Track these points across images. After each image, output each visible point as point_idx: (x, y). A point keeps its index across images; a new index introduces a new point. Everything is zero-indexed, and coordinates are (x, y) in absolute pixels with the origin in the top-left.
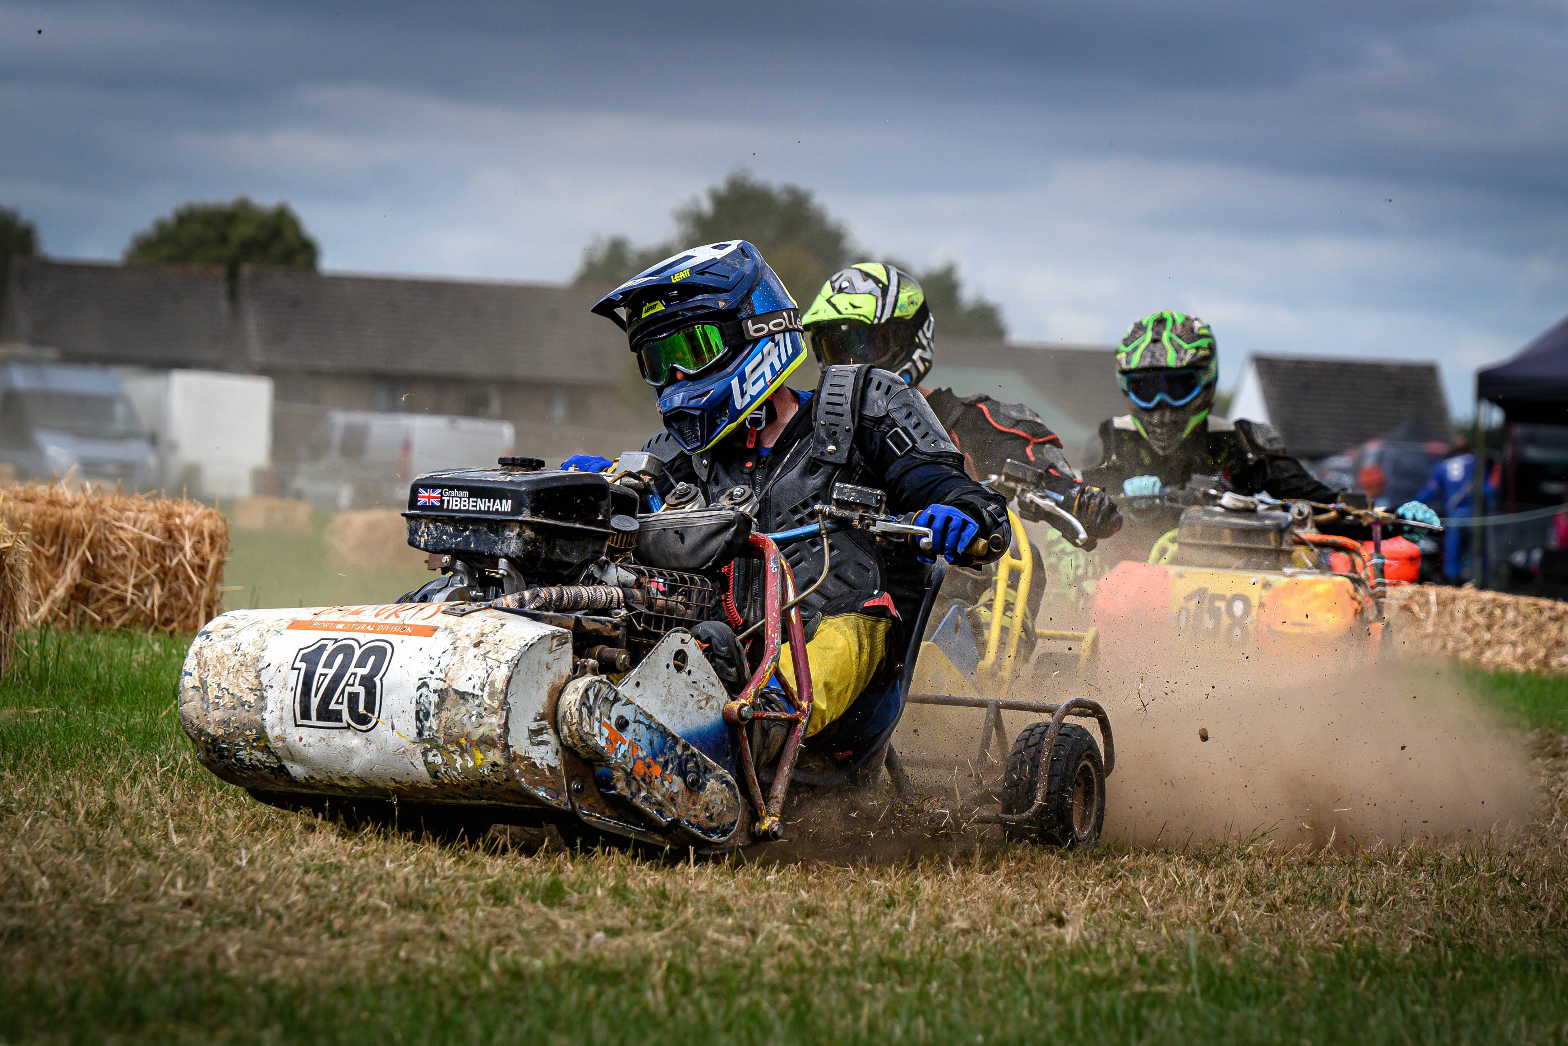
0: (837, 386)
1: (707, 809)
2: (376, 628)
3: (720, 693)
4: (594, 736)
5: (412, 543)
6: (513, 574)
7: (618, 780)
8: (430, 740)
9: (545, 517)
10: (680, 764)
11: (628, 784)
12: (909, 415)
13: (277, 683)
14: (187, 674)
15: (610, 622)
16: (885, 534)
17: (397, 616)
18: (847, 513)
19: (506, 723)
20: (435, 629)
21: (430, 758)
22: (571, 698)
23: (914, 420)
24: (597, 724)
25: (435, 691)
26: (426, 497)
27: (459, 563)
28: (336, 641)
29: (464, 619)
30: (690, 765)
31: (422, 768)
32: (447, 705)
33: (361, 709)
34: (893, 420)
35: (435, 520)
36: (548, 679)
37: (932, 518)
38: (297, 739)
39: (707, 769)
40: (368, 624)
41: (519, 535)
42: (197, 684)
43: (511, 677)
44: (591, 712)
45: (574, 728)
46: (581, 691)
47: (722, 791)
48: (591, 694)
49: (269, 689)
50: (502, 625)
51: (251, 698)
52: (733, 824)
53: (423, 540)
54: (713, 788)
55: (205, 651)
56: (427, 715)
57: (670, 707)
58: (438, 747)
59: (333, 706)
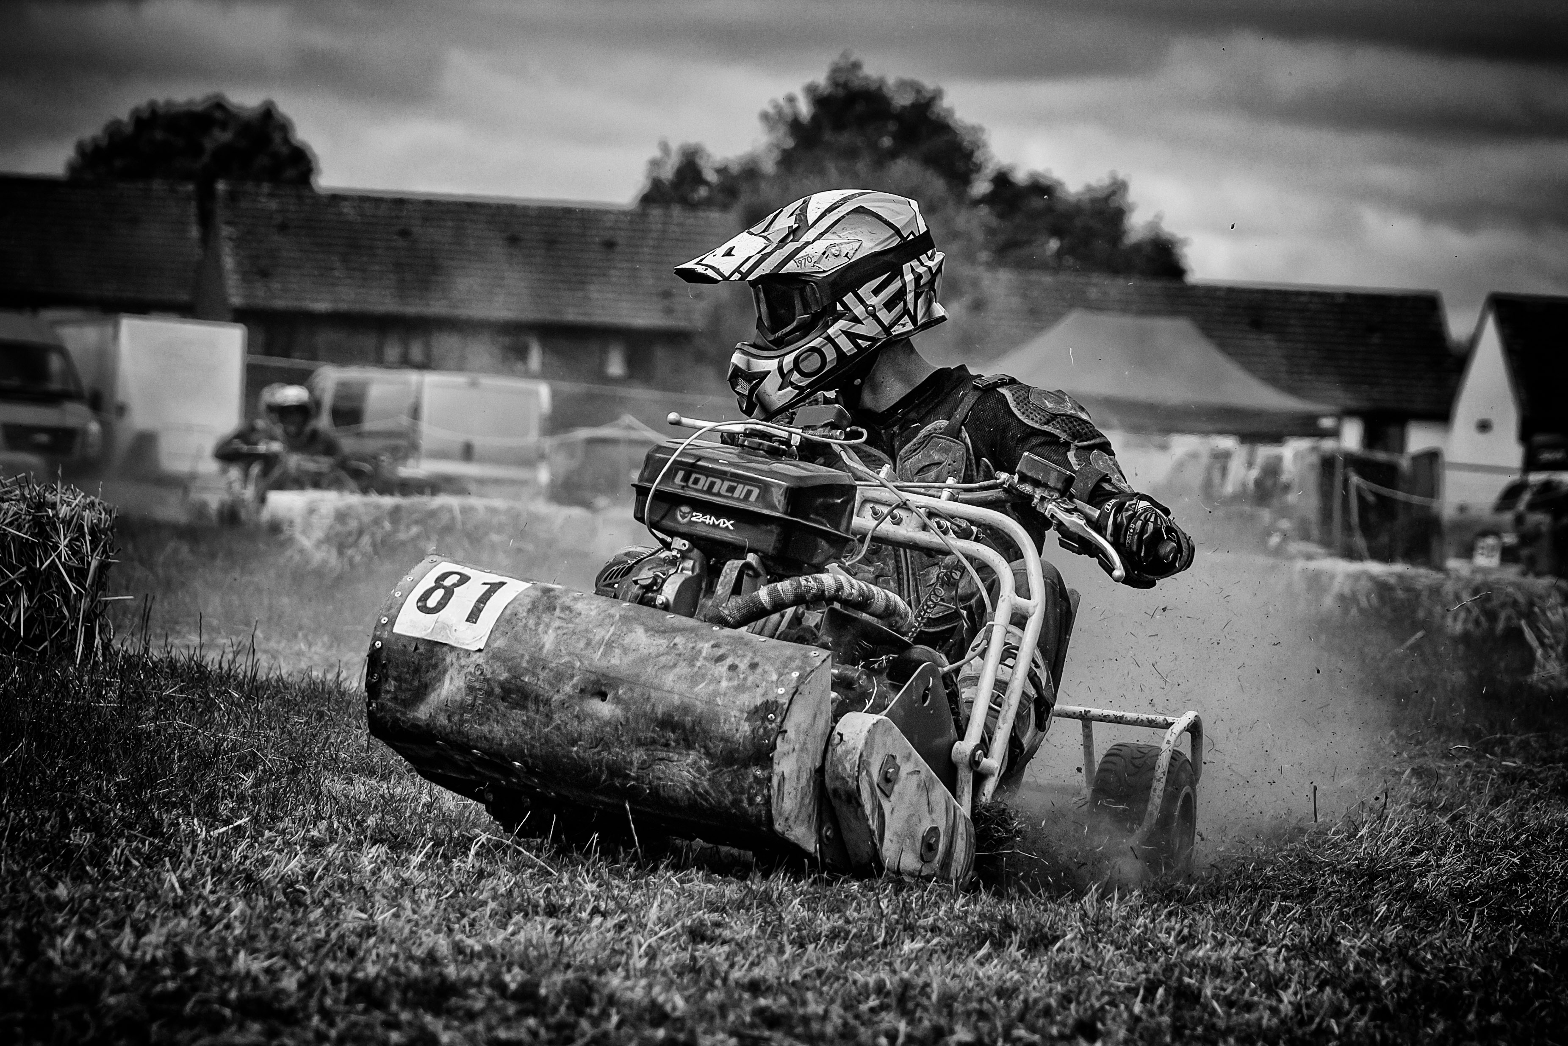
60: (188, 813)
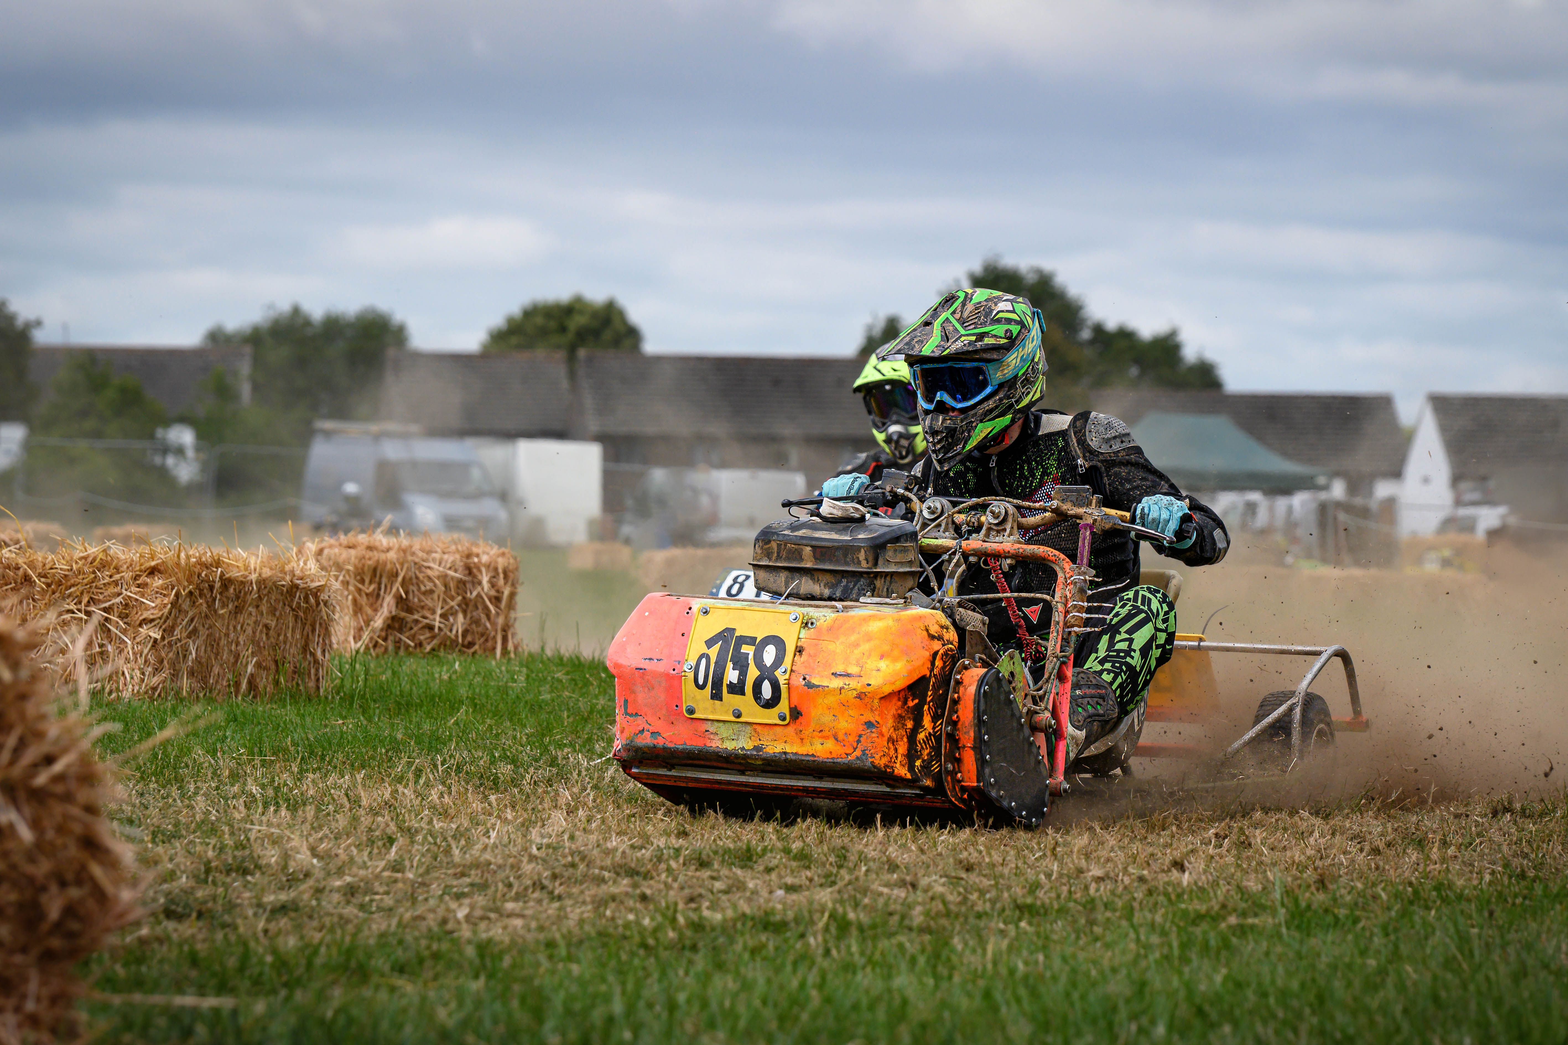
60: (575, 751)
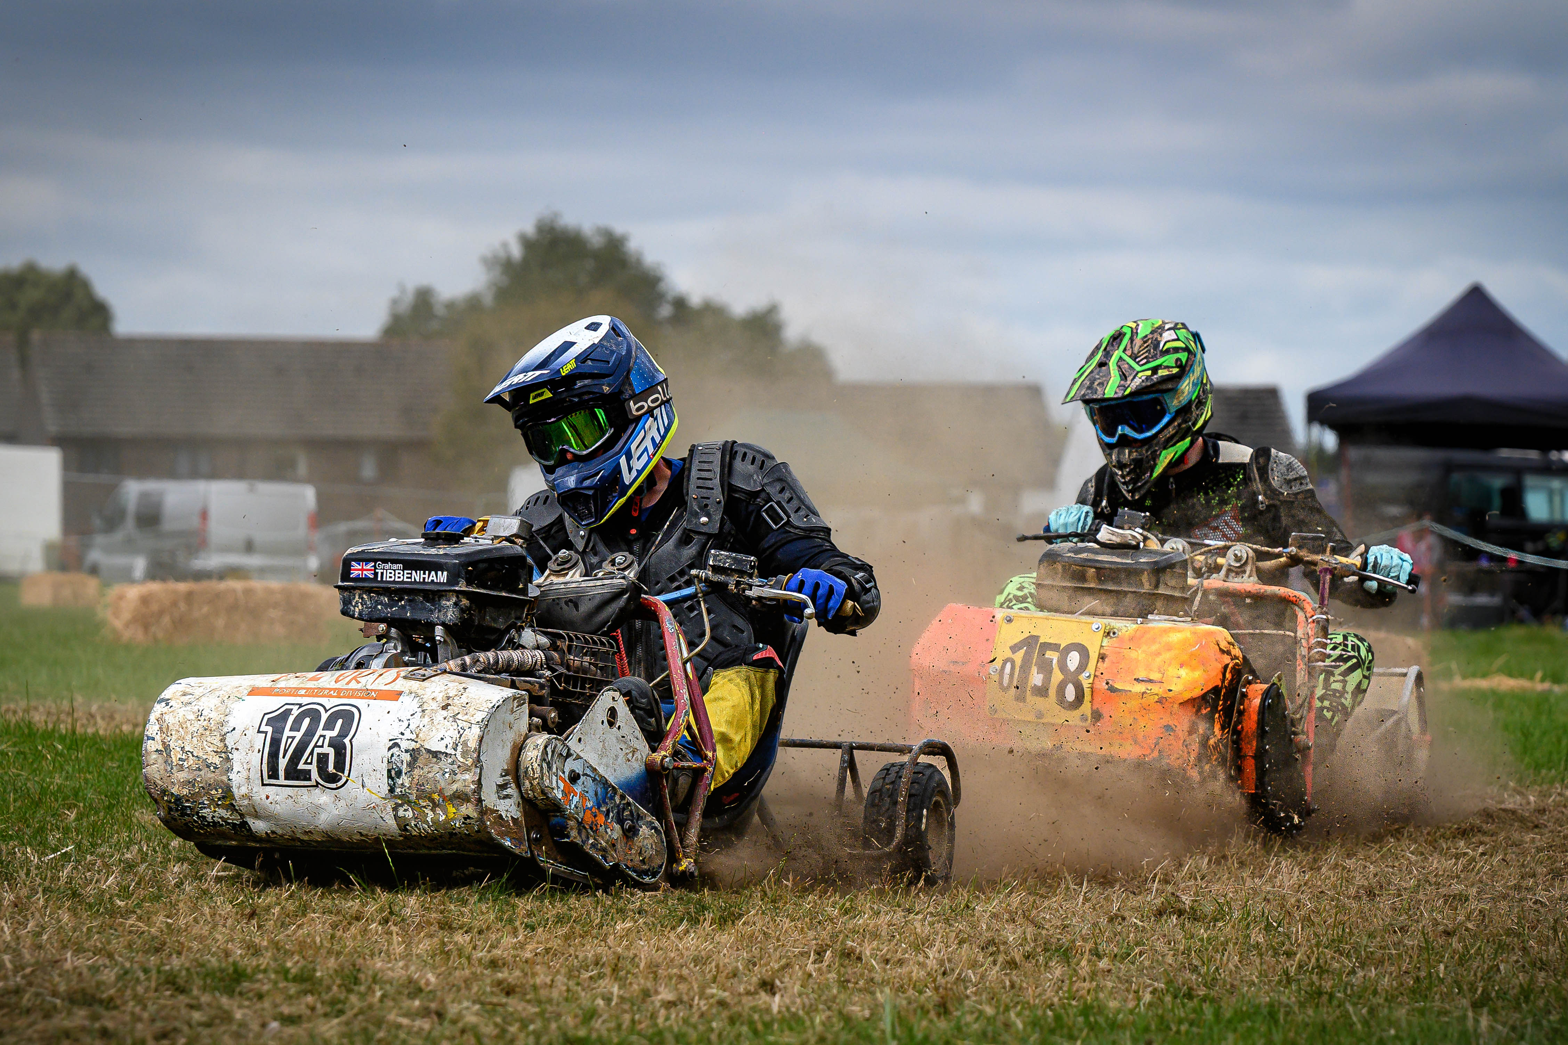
0: (705, 462)
1: (640, 854)
2: (339, 693)
3: (643, 746)
4: (553, 789)
5: (345, 613)
6: (448, 641)
7: (572, 829)
8: (402, 796)
9: (478, 587)
10: (618, 813)
11: (579, 833)
12: (782, 490)
13: (243, 744)
14: (149, 738)
15: (537, 682)
16: (759, 599)
17: (358, 682)
18: (722, 578)
19: (480, 779)
20: (400, 693)
21: (401, 813)
22: (531, 755)
23: (787, 495)
24: (554, 778)
25: (407, 751)
26: (357, 569)
27: (393, 630)
28: (301, 706)
29: (426, 683)
30: (626, 813)
31: (391, 822)
32: (419, 763)
33: (331, 768)
34: (768, 494)
35: (369, 591)
36: (510, 738)
37: (802, 583)
38: (264, 797)
39: (640, 817)
40: (330, 689)
41: (456, 604)
42: (160, 747)
43: (483, 737)
44: (550, 768)
45: (535, 782)
46: (542, 748)
47: (651, 836)
48: (549, 750)
49: (234, 752)
50: (465, 689)
51: (217, 760)
52: (661, 866)
53: (357, 609)
54: (644, 834)
55: (166, 717)
56: (399, 773)
57: (604, 760)
58: (409, 803)
59: (301, 766)
60: (23, 844)
